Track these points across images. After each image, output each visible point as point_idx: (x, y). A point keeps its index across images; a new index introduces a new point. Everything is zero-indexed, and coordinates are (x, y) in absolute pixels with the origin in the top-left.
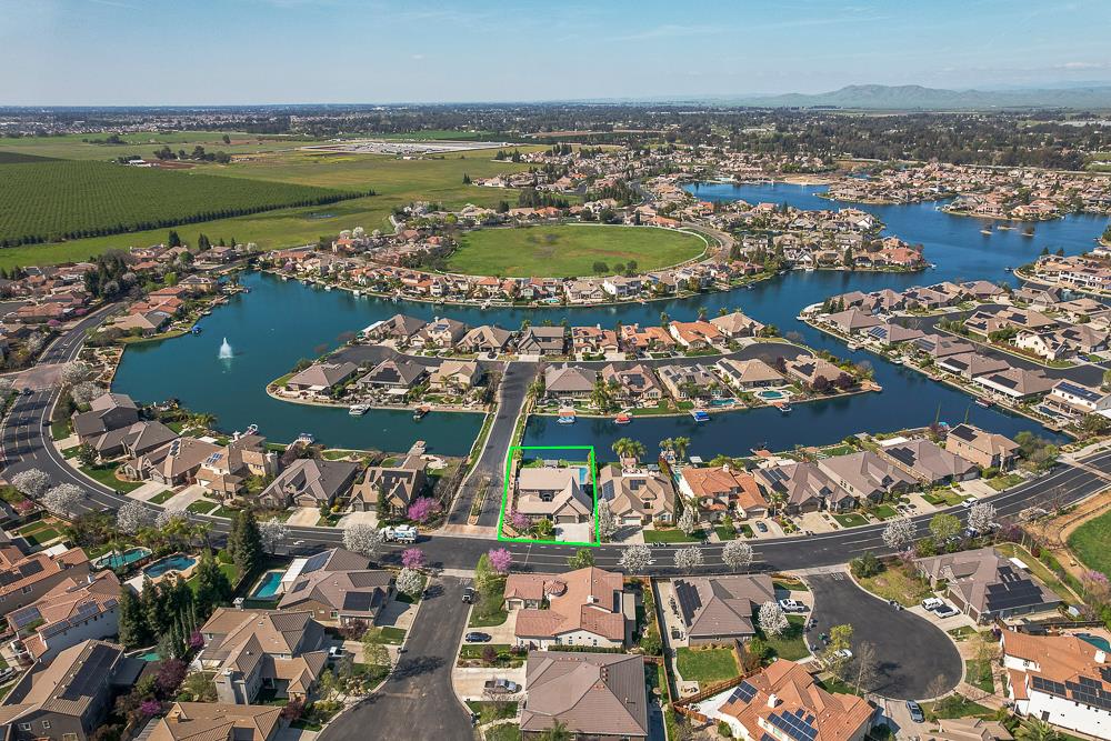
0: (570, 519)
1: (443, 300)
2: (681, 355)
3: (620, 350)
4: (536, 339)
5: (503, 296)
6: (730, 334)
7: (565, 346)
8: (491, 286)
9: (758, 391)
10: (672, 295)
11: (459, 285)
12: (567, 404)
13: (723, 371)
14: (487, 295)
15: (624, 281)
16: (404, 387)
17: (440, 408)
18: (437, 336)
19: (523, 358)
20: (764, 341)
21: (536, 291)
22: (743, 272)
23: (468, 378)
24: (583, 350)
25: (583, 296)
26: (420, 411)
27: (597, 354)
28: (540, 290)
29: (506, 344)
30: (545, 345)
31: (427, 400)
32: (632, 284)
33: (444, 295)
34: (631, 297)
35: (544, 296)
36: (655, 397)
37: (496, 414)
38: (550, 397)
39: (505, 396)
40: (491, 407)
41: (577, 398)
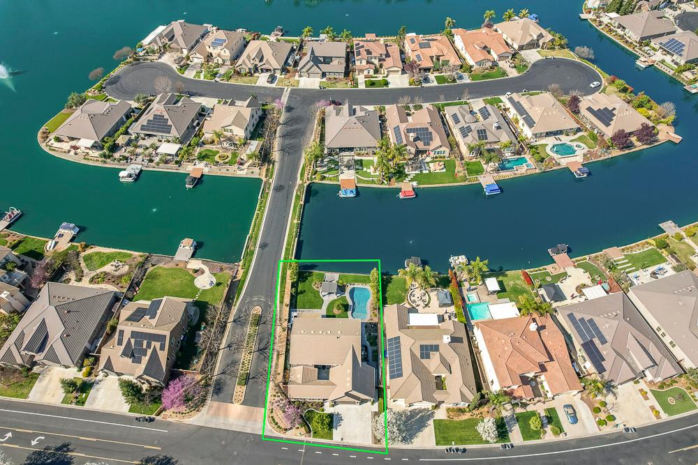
2: (467, 80)
3: (404, 72)
9: (551, 141)
12: (349, 165)
16: (176, 141)
20: (550, 55)
23: (243, 131)
30: (325, 67)
31: (202, 157)
36: (442, 155)
37: (273, 181)
38: (330, 154)
39: (282, 150)
40: (268, 170)
41: (359, 155)
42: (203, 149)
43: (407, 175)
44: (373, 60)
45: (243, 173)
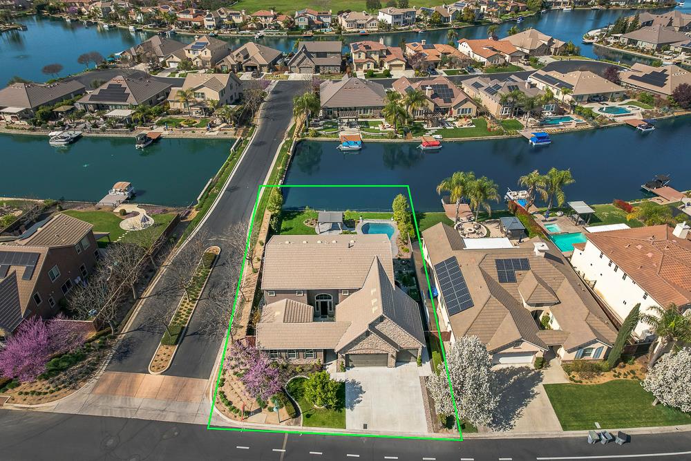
0: (378, 359)
1: (216, 32)
4: (309, 55)
5: (278, 27)
6: (527, 52)
7: (343, 63)
8: (266, 17)
9: (595, 107)
10: (447, 26)
11: (234, 18)
12: (350, 125)
13: (541, 85)
14: (261, 27)
15: (399, 11)
16: (132, 107)
17: (176, 133)
18: (196, 55)
19: (295, 76)
20: (565, 59)
21: (311, 22)
22: (508, 8)
24: (365, 67)
25: (359, 26)
26: (145, 138)
27: (382, 72)
28: (315, 20)
29: (274, 62)
30: (320, 61)
31: (160, 124)
32: (406, 14)
33: (218, 27)
34: (407, 27)
35: (318, 27)
36: (467, 114)
37: (251, 140)
38: (326, 118)
39: (266, 117)
40: (245, 131)
41: (362, 117)
42: (165, 118)
43: (426, 131)
44: (373, 56)
45: (215, 133)
